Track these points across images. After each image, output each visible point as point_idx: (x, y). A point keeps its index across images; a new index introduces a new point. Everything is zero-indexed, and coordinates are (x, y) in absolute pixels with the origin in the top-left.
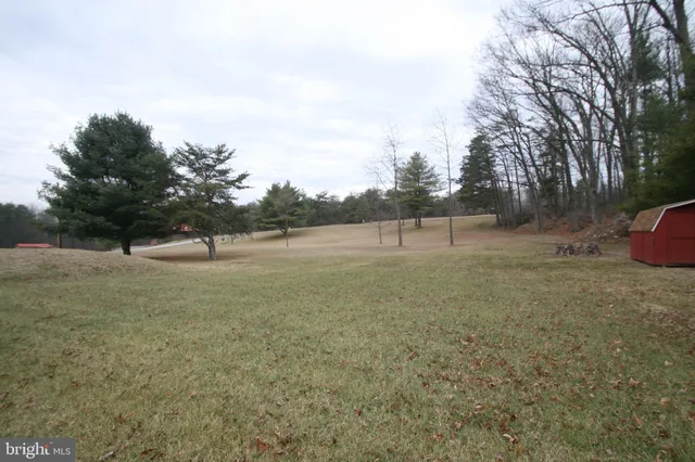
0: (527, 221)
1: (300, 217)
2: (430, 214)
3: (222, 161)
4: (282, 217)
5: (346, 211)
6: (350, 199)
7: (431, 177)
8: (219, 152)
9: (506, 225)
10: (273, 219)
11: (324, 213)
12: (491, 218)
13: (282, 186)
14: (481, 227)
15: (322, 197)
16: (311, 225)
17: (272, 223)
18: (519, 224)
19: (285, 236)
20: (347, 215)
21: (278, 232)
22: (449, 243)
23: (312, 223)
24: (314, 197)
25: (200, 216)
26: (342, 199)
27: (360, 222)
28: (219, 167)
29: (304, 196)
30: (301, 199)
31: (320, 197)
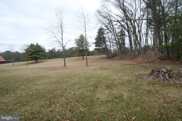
0: (116, 56)
2: (88, 55)
4: (34, 56)
9: (109, 57)
12: (105, 56)
14: (102, 58)
16: (49, 59)
18: (113, 57)
19: (37, 62)
22: (86, 65)
31: (53, 49)
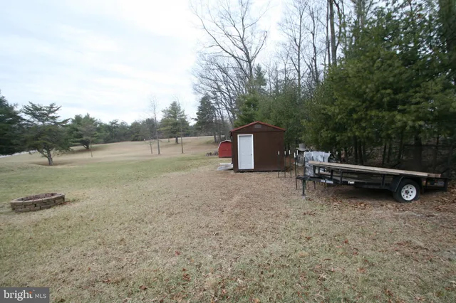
1: (99, 137)
2: (186, 135)
3: (53, 112)
4: (84, 138)
5: (132, 133)
6: (135, 125)
7: (183, 115)
8: (51, 107)
10: (77, 140)
11: (115, 134)
13: (83, 116)
15: (115, 123)
16: (106, 142)
17: (76, 142)
19: (88, 150)
20: (133, 136)
21: (82, 147)
23: (107, 141)
24: (108, 123)
25: (45, 143)
26: (130, 124)
27: (142, 140)
28: (51, 115)
29: (101, 124)
30: (98, 126)
31: (113, 123)
